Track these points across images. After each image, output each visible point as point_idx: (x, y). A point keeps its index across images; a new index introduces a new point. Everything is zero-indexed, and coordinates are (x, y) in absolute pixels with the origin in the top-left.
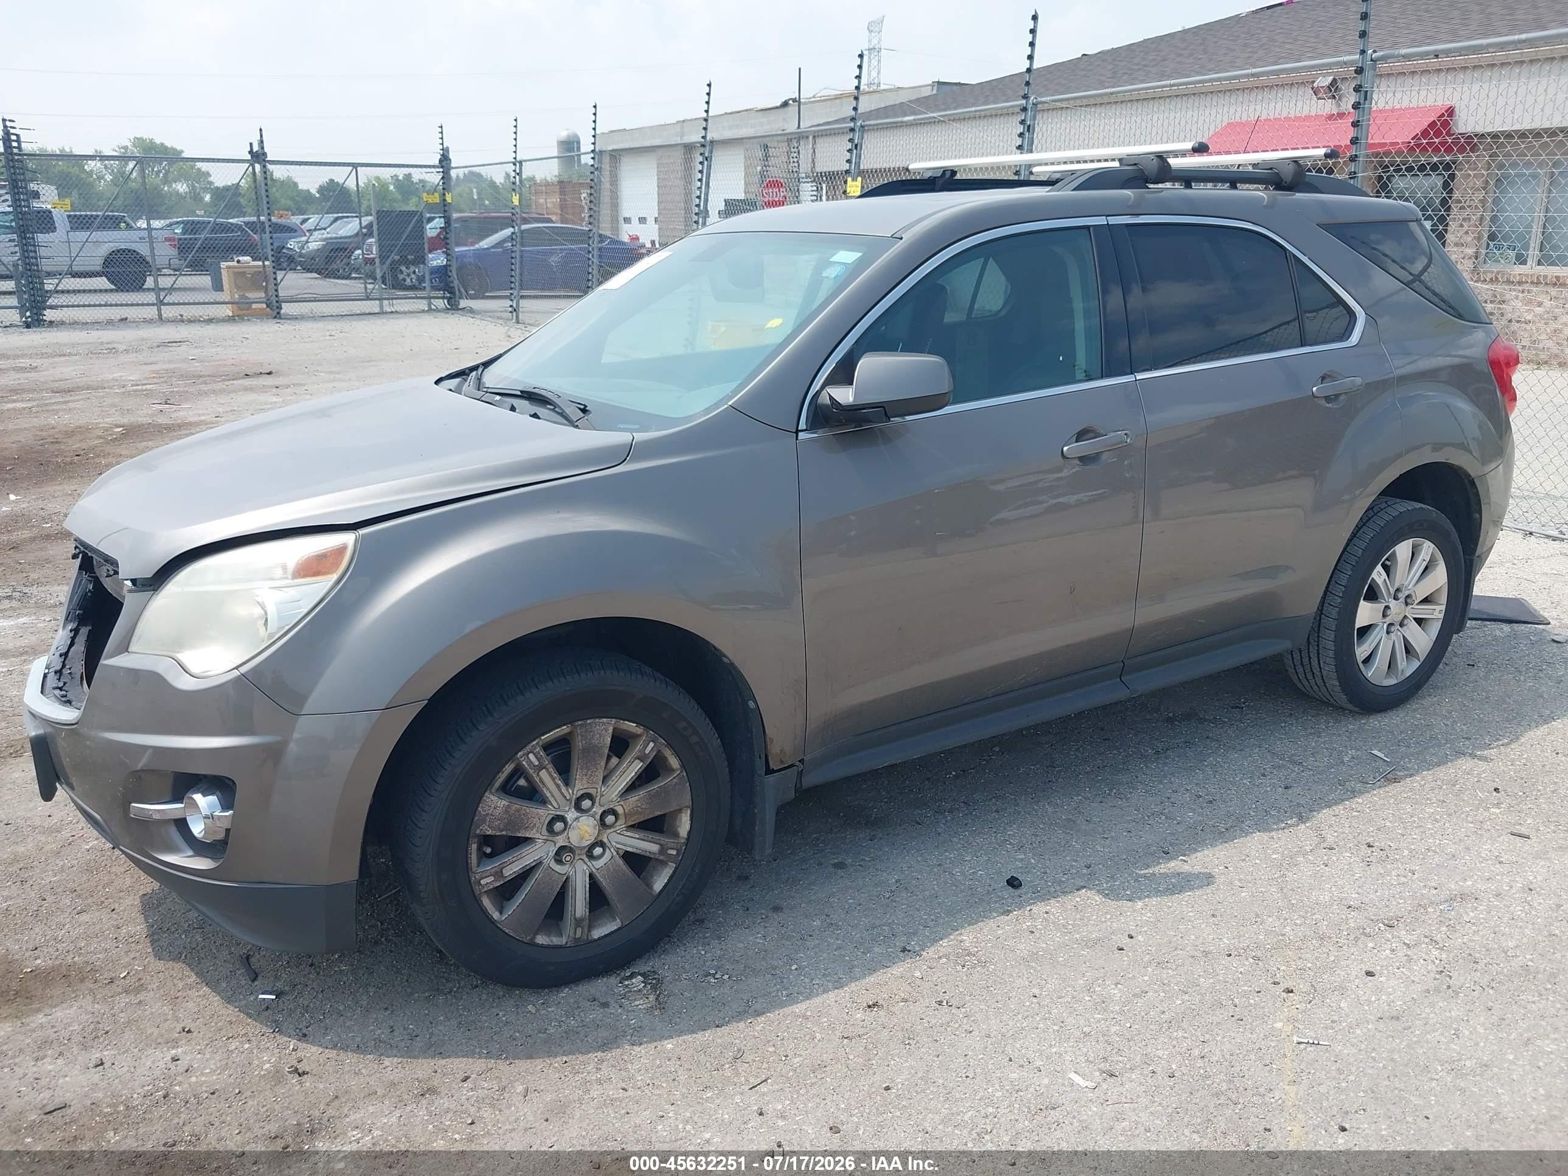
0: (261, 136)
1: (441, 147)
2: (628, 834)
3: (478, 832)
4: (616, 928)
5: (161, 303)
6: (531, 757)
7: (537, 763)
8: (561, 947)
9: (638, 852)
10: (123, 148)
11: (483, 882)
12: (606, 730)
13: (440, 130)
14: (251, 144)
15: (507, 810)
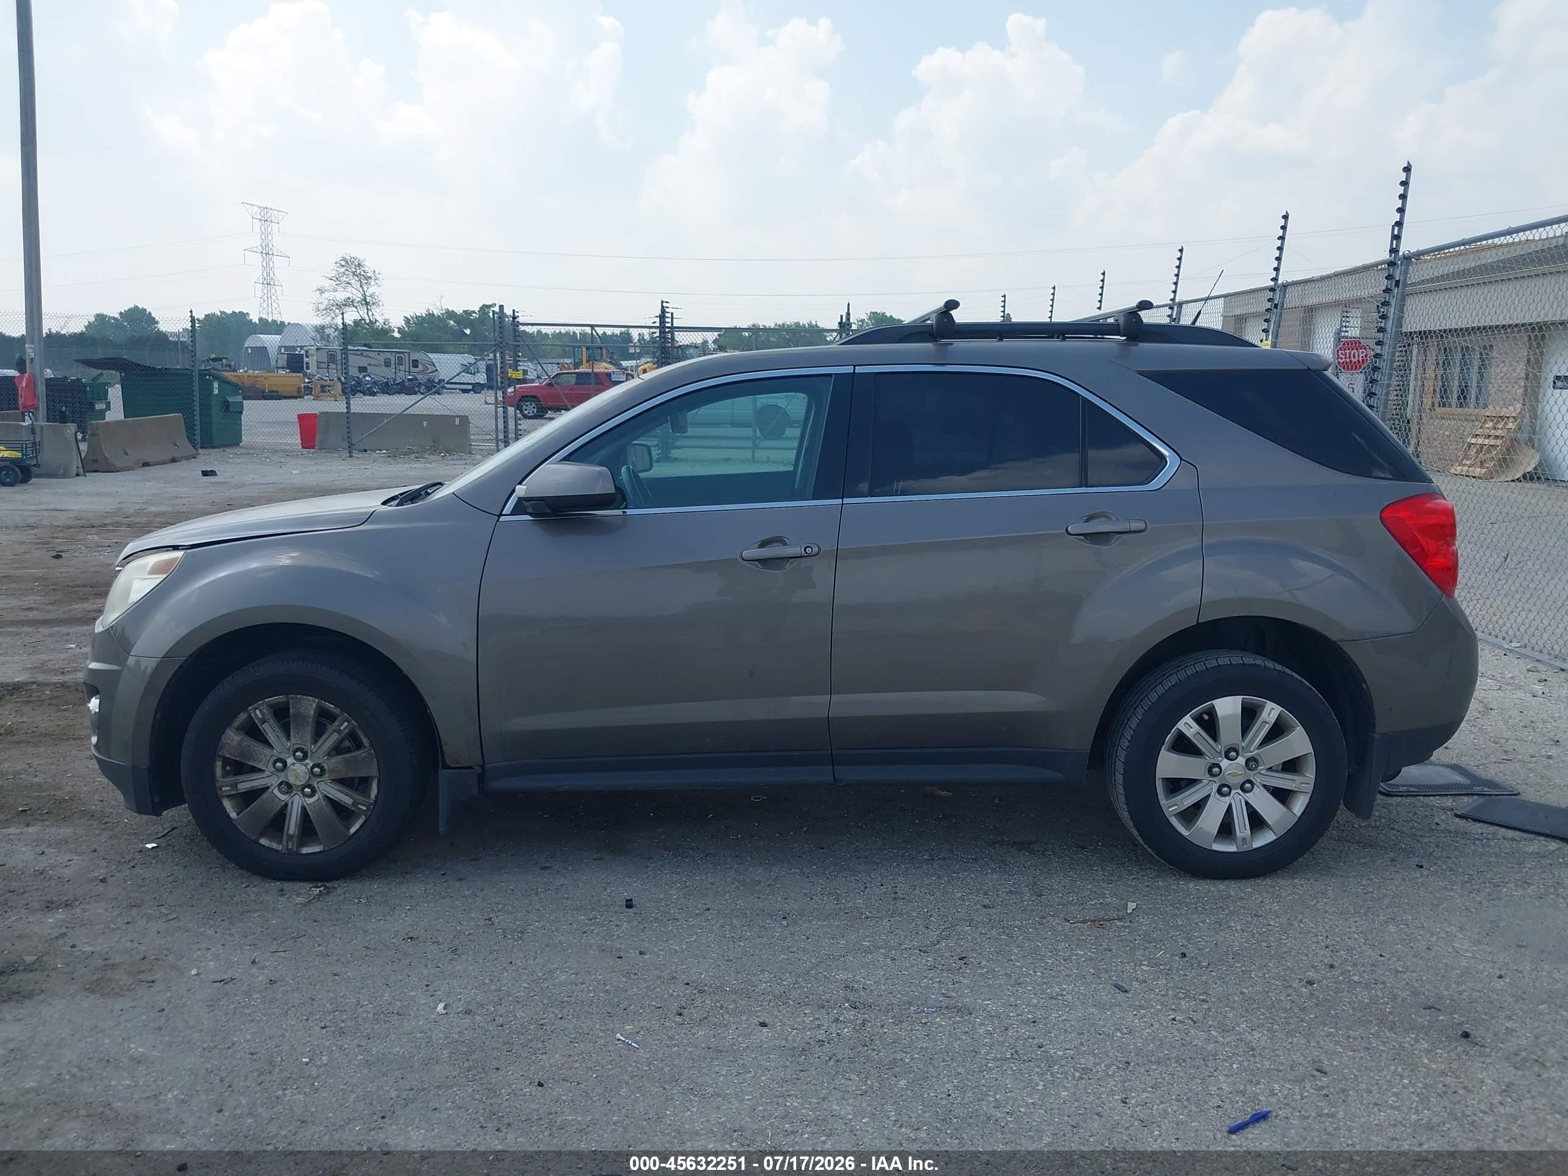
0: (848, 309)
1: (1002, 314)
2: (331, 785)
3: (221, 753)
4: (318, 850)
5: (755, 447)
6: (259, 712)
7: (261, 717)
8: (277, 851)
9: (336, 800)
10: (861, 321)
11: (223, 789)
12: (311, 706)
13: (1003, 299)
14: (842, 316)
15: (240, 743)
